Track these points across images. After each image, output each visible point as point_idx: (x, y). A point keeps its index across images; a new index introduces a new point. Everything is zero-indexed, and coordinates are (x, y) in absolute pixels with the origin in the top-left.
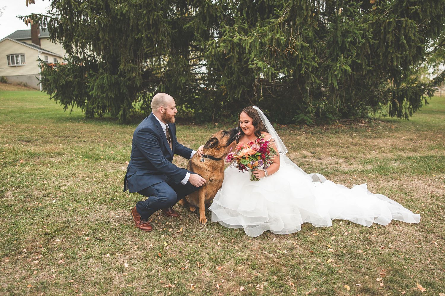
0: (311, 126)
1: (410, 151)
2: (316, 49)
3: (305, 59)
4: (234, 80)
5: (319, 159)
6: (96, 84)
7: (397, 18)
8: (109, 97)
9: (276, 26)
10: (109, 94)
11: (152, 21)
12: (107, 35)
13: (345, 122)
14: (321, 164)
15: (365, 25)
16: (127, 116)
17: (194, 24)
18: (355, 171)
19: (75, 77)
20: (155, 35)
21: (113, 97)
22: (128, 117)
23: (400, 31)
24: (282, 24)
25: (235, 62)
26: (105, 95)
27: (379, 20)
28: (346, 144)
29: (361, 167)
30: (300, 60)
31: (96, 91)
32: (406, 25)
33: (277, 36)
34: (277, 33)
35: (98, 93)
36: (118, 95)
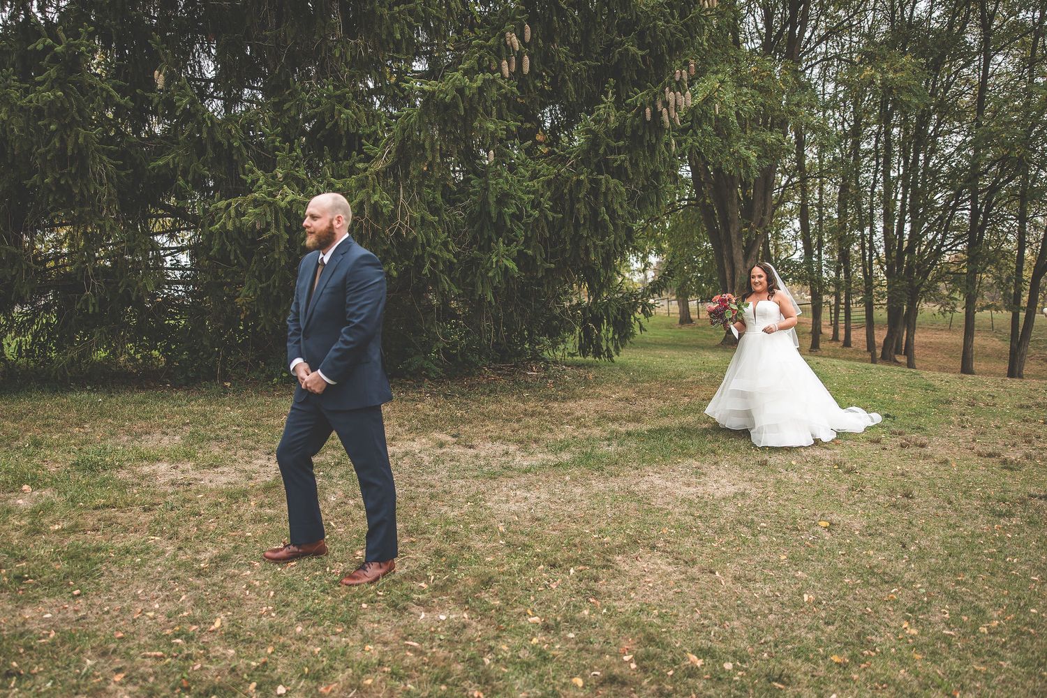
0: (439, 381)
1: (629, 421)
2: (447, 225)
3: (429, 246)
4: (274, 287)
5: (470, 448)
7: (591, 173)
9: (370, 179)
11: (72, 150)
13: (501, 369)
14: (477, 456)
15: (536, 184)
17: (176, 160)
18: (543, 466)
20: (79, 181)
23: (596, 198)
24: (381, 174)
25: (282, 248)
27: (560, 175)
28: (516, 415)
29: (552, 457)
30: (420, 248)
32: (608, 189)
33: (375, 198)
34: (374, 193)
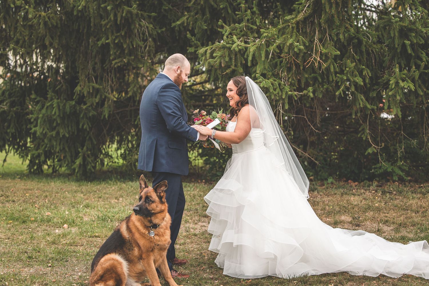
6: (41, 116)
8: (61, 136)
9: (291, 27)
10: (61, 131)
11: (121, 20)
12: (57, 41)
16: (89, 167)
17: (189, 21)
19: (12, 104)
20: (128, 39)
21: (67, 136)
22: (90, 169)
24: (301, 23)
26: (54, 133)
30: (334, 75)
31: (40, 127)
33: (290, 41)
34: (291, 37)
35: (44, 130)
36: (76, 133)
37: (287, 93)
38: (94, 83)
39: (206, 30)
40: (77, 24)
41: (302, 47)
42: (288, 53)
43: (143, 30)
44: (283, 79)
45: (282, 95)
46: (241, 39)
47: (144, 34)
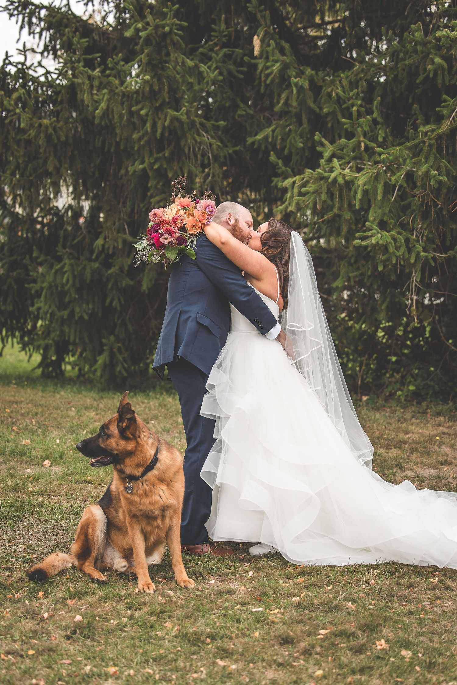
6: (45, 285)
8: (76, 318)
9: (427, 144)
10: (77, 309)
12: (67, 166)
16: (118, 369)
17: (275, 133)
19: (13, 266)
20: (176, 163)
21: (86, 317)
22: (120, 372)
26: (65, 313)
31: (45, 304)
33: (424, 168)
34: (426, 162)
35: (50, 307)
36: (100, 315)
37: (418, 254)
38: (125, 234)
39: (303, 148)
40: (101, 138)
41: (444, 178)
42: (424, 187)
43: (203, 148)
44: (416, 230)
45: (410, 258)
46: (351, 164)
47: (204, 155)
